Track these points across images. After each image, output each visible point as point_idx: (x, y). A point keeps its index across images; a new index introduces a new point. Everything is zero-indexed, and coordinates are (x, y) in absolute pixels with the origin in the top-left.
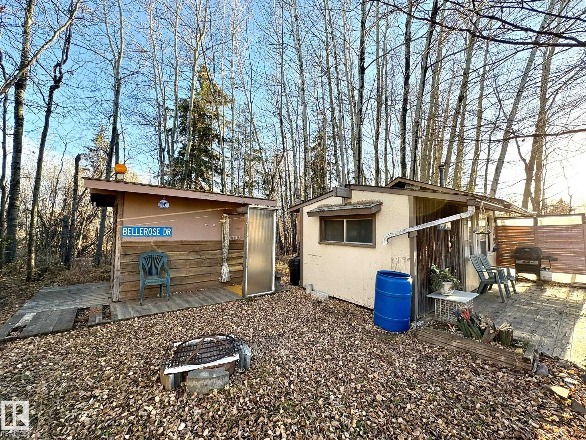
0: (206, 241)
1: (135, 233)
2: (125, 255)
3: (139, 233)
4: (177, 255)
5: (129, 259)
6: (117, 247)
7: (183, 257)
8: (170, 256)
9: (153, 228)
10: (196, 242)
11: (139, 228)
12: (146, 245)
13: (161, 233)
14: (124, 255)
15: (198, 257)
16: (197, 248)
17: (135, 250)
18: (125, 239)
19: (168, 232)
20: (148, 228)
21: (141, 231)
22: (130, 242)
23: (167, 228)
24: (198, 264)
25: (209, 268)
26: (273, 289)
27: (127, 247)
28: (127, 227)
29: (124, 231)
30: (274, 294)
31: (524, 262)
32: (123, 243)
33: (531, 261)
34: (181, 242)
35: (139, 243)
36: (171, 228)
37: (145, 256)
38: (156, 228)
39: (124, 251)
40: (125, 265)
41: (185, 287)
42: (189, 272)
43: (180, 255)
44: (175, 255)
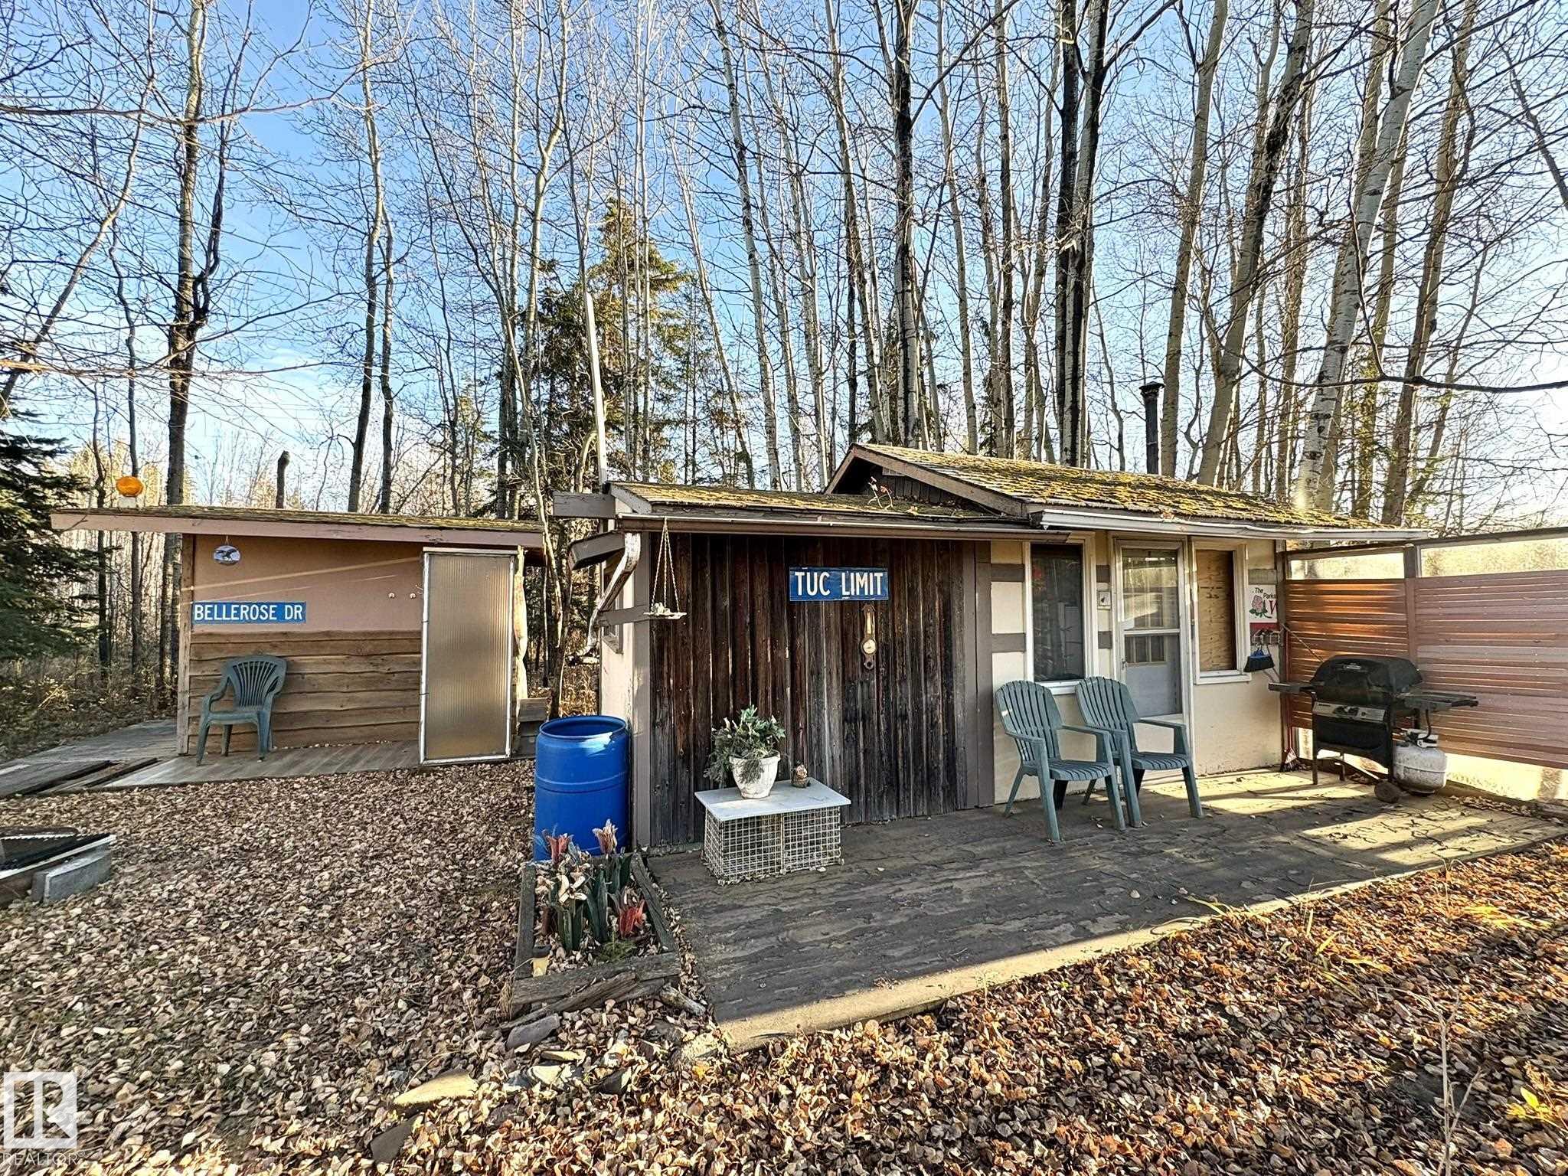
0: (391, 633)
1: (220, 615)
2: (200, 661)
3: (228, 614)
4: (317, 663)
5: (208, 670)
6: (182, 645)
7: (333, 668)
8: (301, 665)
9: (259, 605)
10: (364, 634)
11: (229, 605)
12: (245, 640)
13: (279, 613)
14: (198, 661)
15: (372, 668)
16: (368, 648)
17: (220, 651)
18: (198, 629)
19: (297, 612)
20: (250, 605)
21: (233, 612)
22: (210, 634)
23: (293, 604)
24: (372, 683)
25: (399, 693)
26: (508, 750)
27: (204, 644)
28: (203, 604)
29: (196, 612)
30: (506, 762)
31: (1340, 710)
32: (194, 636)
33: (1362, 710)
34: (327, 634)
35: (230, 635)
36: (303, 604)
37: (236, 663)
38: (268, 604)
39: (197, 654)
40: (198, 682)
41: (339, 734)
42: (349, 700)
43: (325, 662)
44: (311, 664)
